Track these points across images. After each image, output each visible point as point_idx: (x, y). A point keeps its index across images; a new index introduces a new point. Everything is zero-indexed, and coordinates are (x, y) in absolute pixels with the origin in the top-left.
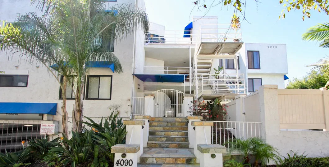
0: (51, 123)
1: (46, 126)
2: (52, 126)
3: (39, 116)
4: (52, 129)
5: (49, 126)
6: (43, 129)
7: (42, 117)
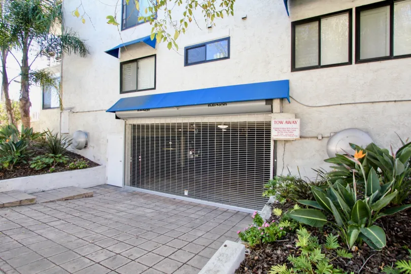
0: (290, 117)
1: (281, 123)
2: (295, 122)
3: (266, 104)
4: (294, 129)
5: (287, 122)
6: (276, 129)
7: (270, 106)
